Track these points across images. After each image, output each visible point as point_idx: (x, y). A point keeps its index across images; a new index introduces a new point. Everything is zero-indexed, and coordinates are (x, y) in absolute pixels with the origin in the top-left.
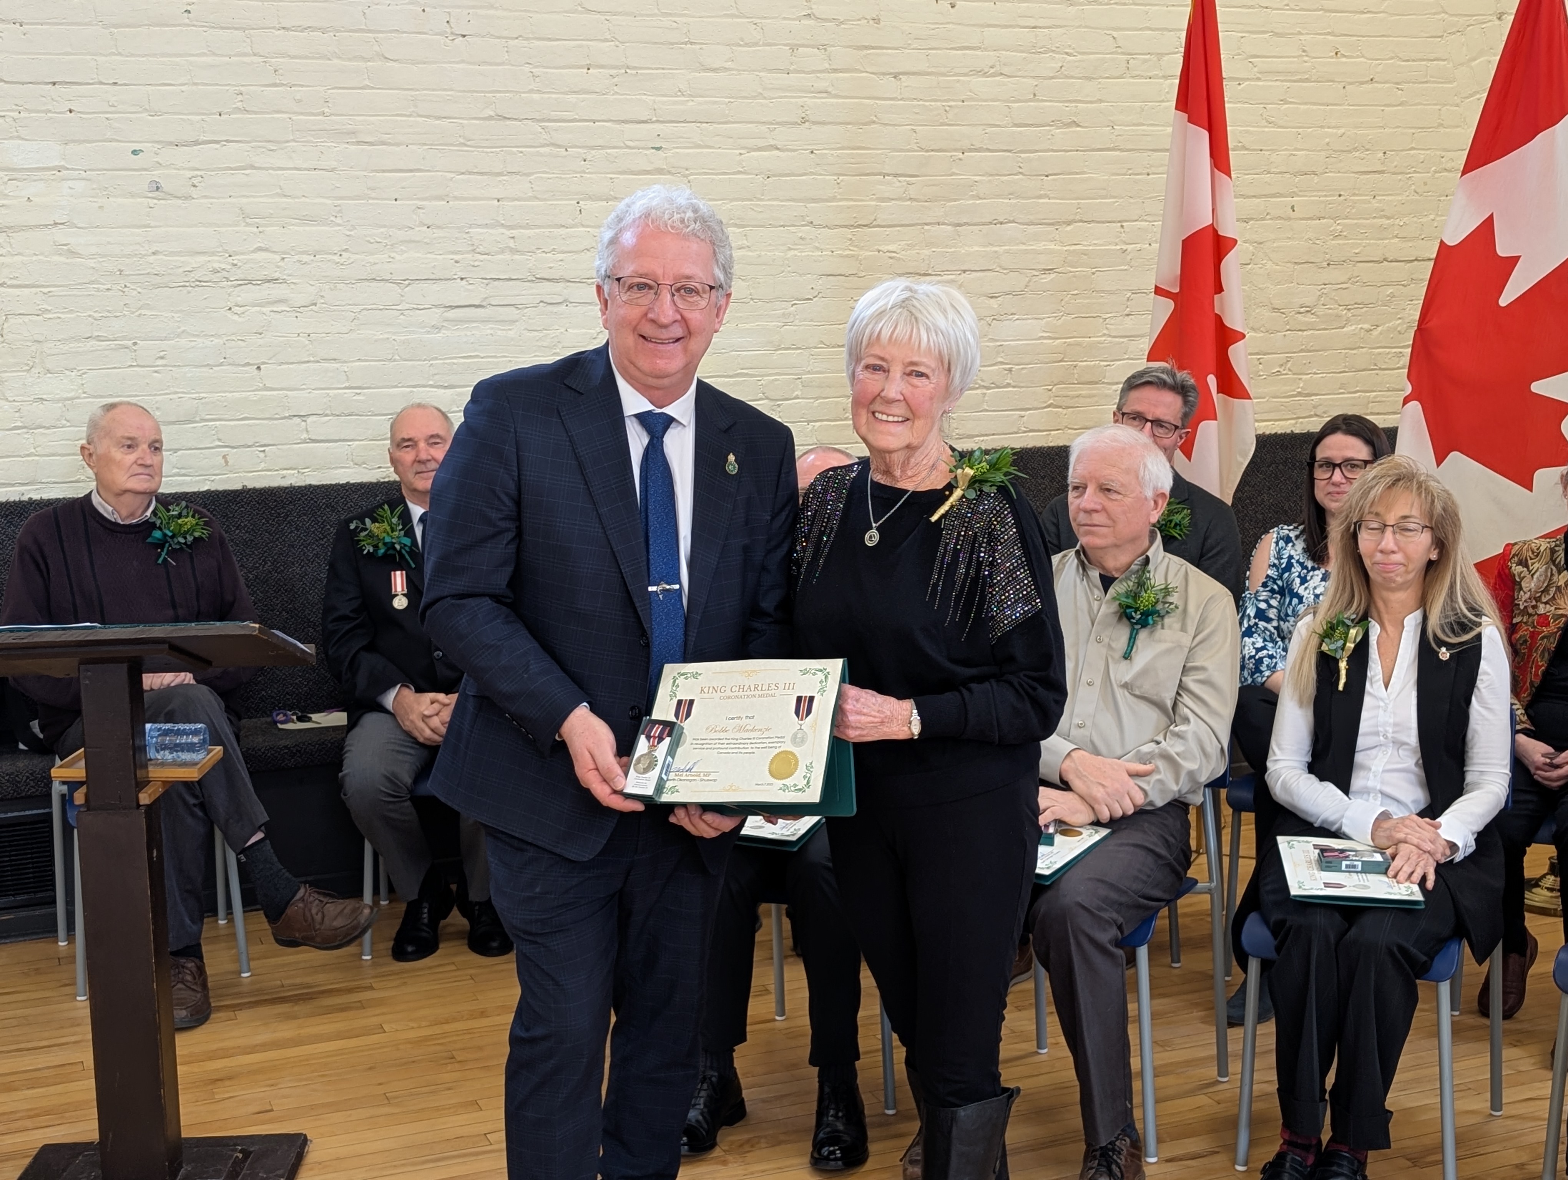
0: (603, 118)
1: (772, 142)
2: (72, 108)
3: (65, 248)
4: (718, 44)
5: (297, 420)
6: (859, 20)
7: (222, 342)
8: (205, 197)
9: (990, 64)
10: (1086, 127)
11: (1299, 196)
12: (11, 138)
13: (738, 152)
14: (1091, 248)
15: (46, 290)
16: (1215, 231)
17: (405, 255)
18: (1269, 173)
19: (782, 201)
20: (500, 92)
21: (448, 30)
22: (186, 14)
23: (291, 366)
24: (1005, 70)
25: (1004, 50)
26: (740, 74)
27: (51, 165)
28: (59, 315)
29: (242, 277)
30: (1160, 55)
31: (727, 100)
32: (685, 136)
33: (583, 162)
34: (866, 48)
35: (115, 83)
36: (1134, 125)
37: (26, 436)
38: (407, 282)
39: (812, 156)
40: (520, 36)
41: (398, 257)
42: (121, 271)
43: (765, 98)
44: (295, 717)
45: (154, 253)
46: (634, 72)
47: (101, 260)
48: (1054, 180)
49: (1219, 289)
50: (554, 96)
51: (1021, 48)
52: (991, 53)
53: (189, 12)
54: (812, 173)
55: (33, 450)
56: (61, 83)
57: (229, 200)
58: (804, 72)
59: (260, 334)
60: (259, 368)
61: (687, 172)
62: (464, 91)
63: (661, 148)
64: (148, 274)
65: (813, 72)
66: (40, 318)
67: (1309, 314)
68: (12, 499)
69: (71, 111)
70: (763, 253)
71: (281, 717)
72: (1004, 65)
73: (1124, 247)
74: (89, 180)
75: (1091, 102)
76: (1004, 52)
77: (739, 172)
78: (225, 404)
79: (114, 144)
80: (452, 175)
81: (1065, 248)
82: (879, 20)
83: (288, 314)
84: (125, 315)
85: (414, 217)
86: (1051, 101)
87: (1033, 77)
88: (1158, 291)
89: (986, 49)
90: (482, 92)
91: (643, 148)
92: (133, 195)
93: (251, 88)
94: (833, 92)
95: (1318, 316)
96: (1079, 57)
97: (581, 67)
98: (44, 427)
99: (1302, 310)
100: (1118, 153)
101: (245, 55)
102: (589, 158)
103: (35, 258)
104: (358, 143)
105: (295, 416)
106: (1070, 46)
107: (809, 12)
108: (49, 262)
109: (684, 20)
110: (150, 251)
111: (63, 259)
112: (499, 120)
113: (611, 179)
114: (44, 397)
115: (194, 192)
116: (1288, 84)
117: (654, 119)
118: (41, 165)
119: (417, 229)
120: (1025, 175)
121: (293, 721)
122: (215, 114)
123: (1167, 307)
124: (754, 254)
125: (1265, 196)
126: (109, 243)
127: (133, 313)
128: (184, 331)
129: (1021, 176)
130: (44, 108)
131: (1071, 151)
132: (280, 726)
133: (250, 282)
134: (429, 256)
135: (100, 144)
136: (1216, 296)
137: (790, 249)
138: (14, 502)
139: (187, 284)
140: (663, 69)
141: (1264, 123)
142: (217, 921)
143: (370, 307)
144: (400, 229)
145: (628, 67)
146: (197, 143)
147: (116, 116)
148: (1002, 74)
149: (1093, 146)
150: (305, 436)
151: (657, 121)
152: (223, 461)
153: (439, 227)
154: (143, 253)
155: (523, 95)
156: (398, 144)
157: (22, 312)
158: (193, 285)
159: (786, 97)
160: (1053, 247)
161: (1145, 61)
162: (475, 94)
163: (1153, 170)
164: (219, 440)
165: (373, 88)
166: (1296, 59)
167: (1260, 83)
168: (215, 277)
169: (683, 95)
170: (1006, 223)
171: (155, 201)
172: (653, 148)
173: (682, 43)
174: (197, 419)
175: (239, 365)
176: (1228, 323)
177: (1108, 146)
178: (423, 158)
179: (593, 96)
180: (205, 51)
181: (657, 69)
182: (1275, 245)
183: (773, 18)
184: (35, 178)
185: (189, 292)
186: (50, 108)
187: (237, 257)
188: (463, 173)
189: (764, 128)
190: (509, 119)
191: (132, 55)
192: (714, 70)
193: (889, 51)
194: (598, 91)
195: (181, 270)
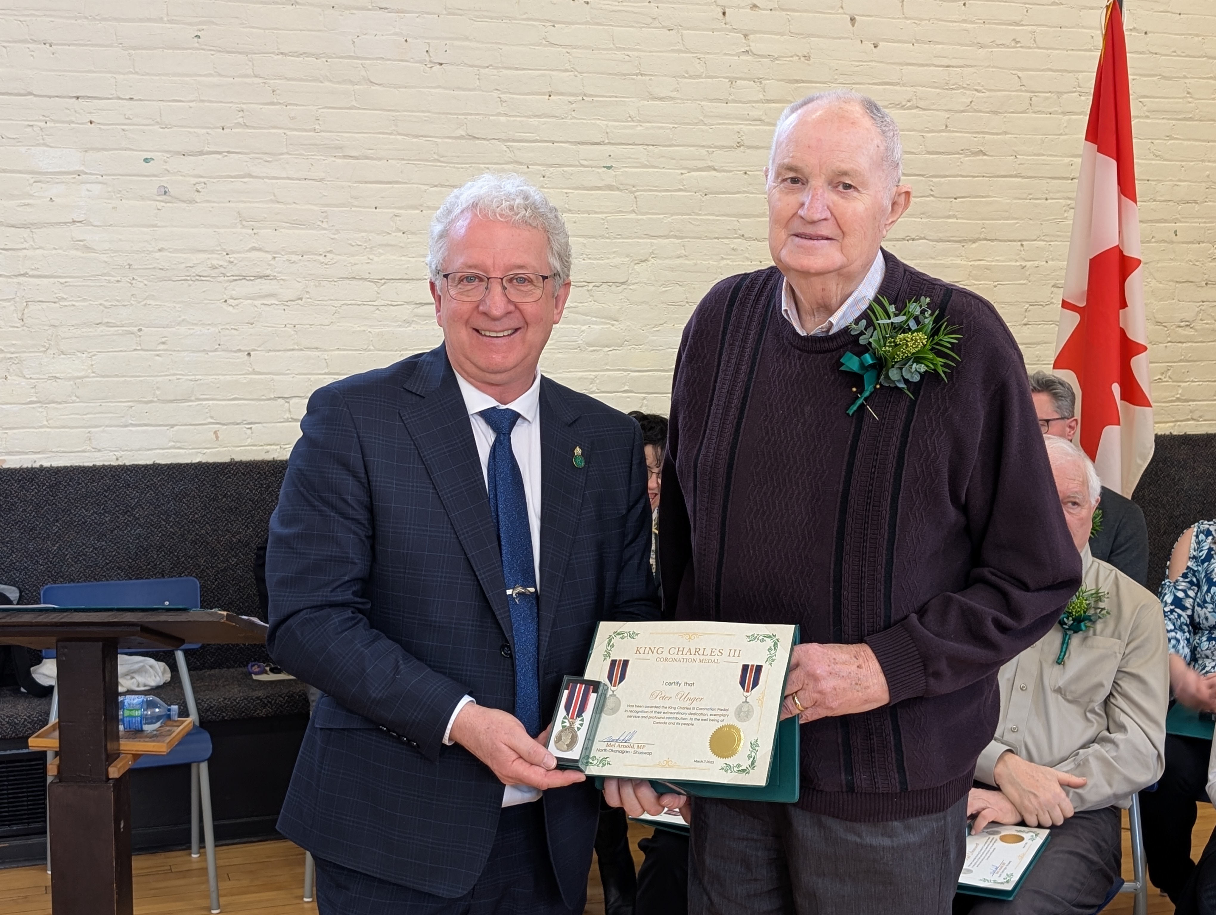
0: (561, 139)
1: (710, 164)
2: (93, 120)
3: (81, 243)
4: (666, 75)
5: (281, 401)
6: (792, 57)
7: (217, 331)
8: (208, 201)
9: (908, 98)
10: (992, 156)
11: (1181, 222)
12: (38, 145)
13: (679, 172)
14: (993, 263)
15: (63, 280)
16: (1121, 252)
17: (383, 257)
18: (1155, 201)
19: (717, 216)
20: (471, 114)
21: (427, 59)
22: (196, 39)
23: (277, 353)
24: (921, 104)
25: (921, 86)
26: (684, 103)
27: (71, 169)
28: (74, 303)
29: (237, 273)
30: (1060, 94)
31: (671, 126)
32: (632, 156)
33: (542, 178)
34: (797, 81)
35: (131, 99)
36: (1035, 155)
37: (40, 410)
38: (383, 281)
39: (746, 176)
40: (491, 65)
41: (376, 259)
42: (130, 265)
43: (705, 125)
44: (268, 669)
45: (160, 250)
46: (590, 99)
47: (112, 255)
48: (962, 202)
49: (1124, 304)
50: (518, 119)
51: (936, 85)
52: (909, 89)
53: (199, 37)
54: (745, 192)
55: (46, 423)
56: (83, 97)
57: (228, 204)
58: (741, 102)
59: (252, 324)
60: (249, 354)
61: (634, 189)
62: (439, 113)
63: (612, 167)
64: (154, 268)
65: (749, 102)
66: (57, 305)
67: (1188, 328)
68: (25, 466)
69: (91, 123)
70: (699, 262)
71: (256, 669)
72: (920, 99)
73: (1024, 264)
74: (105, 184)
75: (997, 134)
76: (920, 88)
77: (680, 190)
78: (218, 385)
79: (128, 152)
80: (426, 187)
81: (970, 263)
82: (809, 57)
83: (277, 307)
84: (132, 305)
85: (392, 223)
86: (961, 132)
87: (946, 111)
88: (1065, 305)
89: (904, 85)
90: (455, 114)
91: (595, 167)
92: (143, 198)
93: (252, 105)
94: (766, 121)
95: (1196, 330)
96: (987, 94)
97: (543, 94)
98: (56, 402)
99: (1182, 324)
100: (1019, 180)
101: (247, 76)
102: (547, 174)
103: (54, 252)
104: (345, 157)
105: (279, 398)
106: (979, 84)
107: (748, 49)
108: (66, 255)
109: (636, 54)
110: (157, 248)
111: (79, 253)
112: (470, 139)
113: (566, 193)
114: (58, 375)
115: (197, 197)
116: (1174, 122)
117: (607, 141)
118: (63, 170)
119: (394, 234)
120: (935, 197)
121: (266, 672)
122: (218, 128)
123: (1073, 320)
124: (691, 262)
125: (1151, 221)
126: (120, 240)
127: (139, 302)
128: (183, 320)
129: (932, 198)
130: (68, 119)
131: (978, 177)
132: (255, 677)
133: (244, 278)
134: (403, 258)
135: (116, 152)
136: (1121, 311)
137: (723, 259)
138: (27, 469)
139: (189, 278)
140: (616, 97)
141: (1151, 156)
142: (190, 854)
143: (349, 302)
144: (378, 234)
145: (585, 95)
146: (202, 153)
147: (132, 127)
148: (918, 107)
149: (998, 173)
150: (287, 415)
151: (609, 143)
152: (214, 436)
153: (413, 233)
154: (151, 249)
155: (491, 118)
156: (380, 159)
157: (40, 299)
158: (193, 279)
159: (724, 124)
160: (959, 262)
161: (1047, 98)
162: (449, 116)
163: (1051, 195)
164: (212, 417)
165: (359, 108)
166: (1181, 100)
167: (1149, 121)
168: (213, 273)
169: (633, 121)
170: (918, 239)
171: (163, 204)
172: (604, 167)
173: (634, 75)
174: (193, 398)
175: (231, 351)
176: (1131, 336)
177: (1011, 173)
178: (401, 172)
179: (554, 120)
180: (212, 72)
181: (610, 97)
182: (1159, 265)
183: (715, 54)
184: (57, 181)
185: (190, 286)
186: (73, 119)
187: (234, 255)
188: (436, 186)
189: (703, 151)
190: (478, 138)
191: (148, 74)
192: (661, 99)
193: (818, 85)
194: (557, 115)
195: (183, 266)
